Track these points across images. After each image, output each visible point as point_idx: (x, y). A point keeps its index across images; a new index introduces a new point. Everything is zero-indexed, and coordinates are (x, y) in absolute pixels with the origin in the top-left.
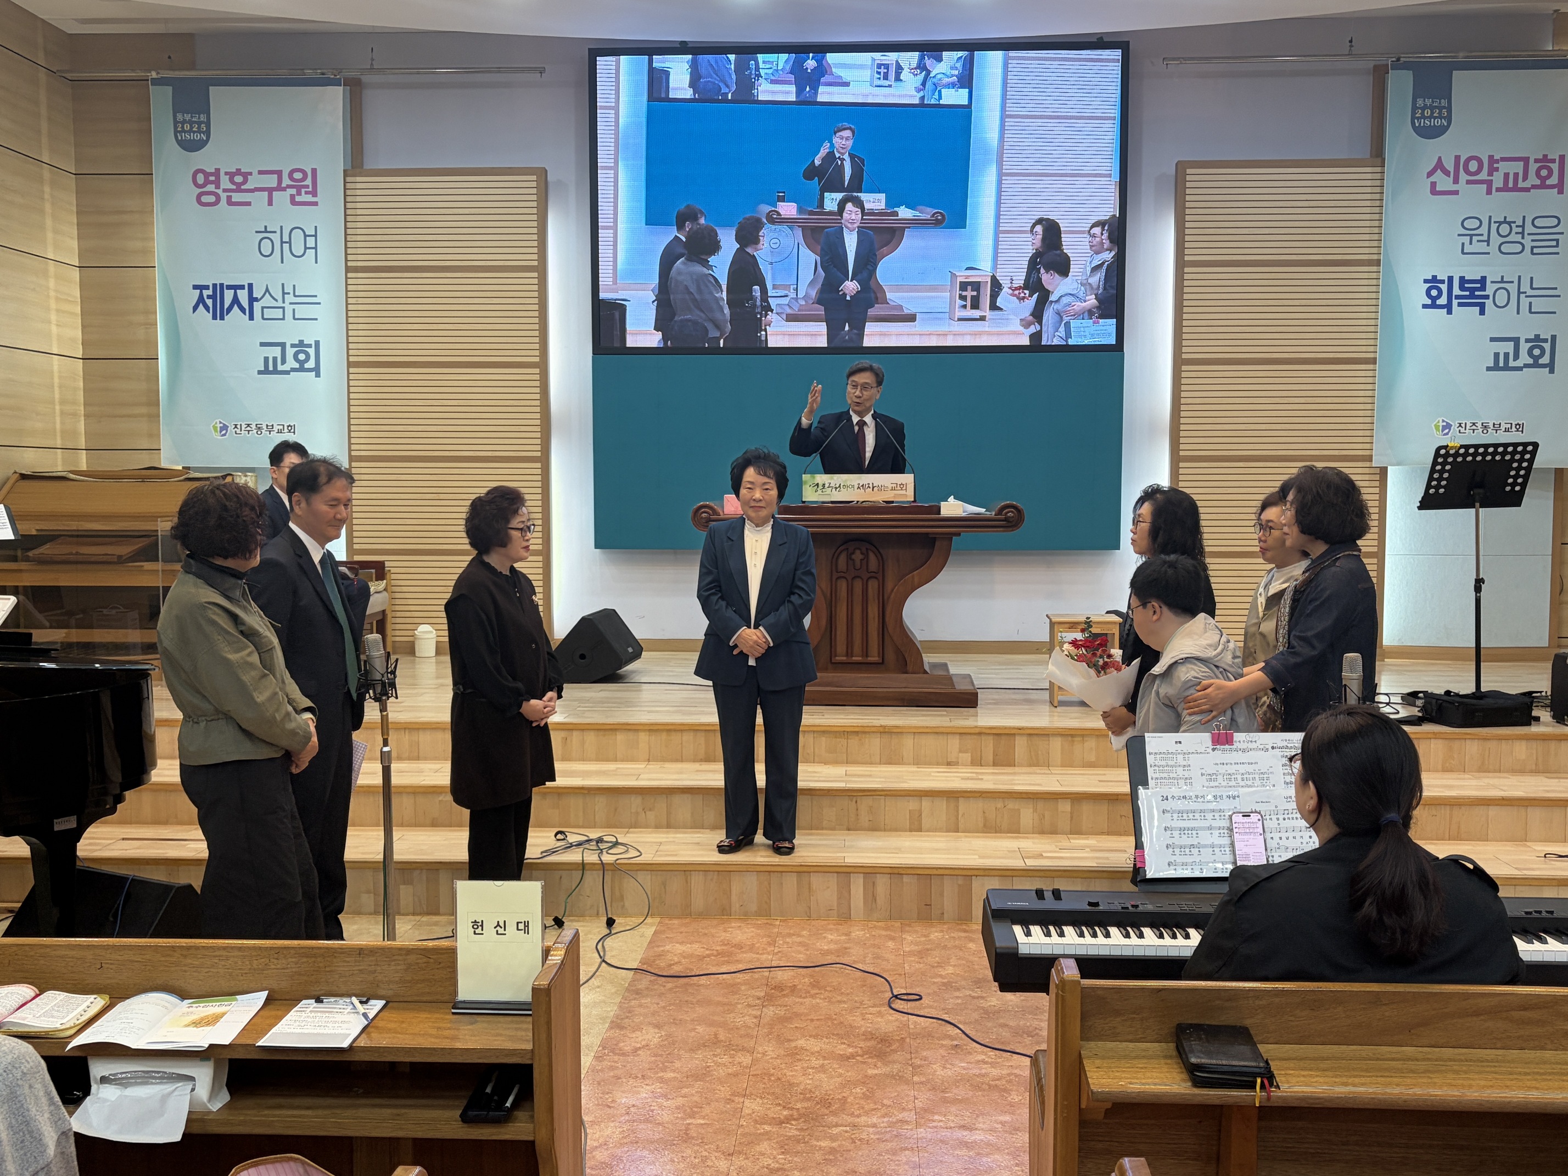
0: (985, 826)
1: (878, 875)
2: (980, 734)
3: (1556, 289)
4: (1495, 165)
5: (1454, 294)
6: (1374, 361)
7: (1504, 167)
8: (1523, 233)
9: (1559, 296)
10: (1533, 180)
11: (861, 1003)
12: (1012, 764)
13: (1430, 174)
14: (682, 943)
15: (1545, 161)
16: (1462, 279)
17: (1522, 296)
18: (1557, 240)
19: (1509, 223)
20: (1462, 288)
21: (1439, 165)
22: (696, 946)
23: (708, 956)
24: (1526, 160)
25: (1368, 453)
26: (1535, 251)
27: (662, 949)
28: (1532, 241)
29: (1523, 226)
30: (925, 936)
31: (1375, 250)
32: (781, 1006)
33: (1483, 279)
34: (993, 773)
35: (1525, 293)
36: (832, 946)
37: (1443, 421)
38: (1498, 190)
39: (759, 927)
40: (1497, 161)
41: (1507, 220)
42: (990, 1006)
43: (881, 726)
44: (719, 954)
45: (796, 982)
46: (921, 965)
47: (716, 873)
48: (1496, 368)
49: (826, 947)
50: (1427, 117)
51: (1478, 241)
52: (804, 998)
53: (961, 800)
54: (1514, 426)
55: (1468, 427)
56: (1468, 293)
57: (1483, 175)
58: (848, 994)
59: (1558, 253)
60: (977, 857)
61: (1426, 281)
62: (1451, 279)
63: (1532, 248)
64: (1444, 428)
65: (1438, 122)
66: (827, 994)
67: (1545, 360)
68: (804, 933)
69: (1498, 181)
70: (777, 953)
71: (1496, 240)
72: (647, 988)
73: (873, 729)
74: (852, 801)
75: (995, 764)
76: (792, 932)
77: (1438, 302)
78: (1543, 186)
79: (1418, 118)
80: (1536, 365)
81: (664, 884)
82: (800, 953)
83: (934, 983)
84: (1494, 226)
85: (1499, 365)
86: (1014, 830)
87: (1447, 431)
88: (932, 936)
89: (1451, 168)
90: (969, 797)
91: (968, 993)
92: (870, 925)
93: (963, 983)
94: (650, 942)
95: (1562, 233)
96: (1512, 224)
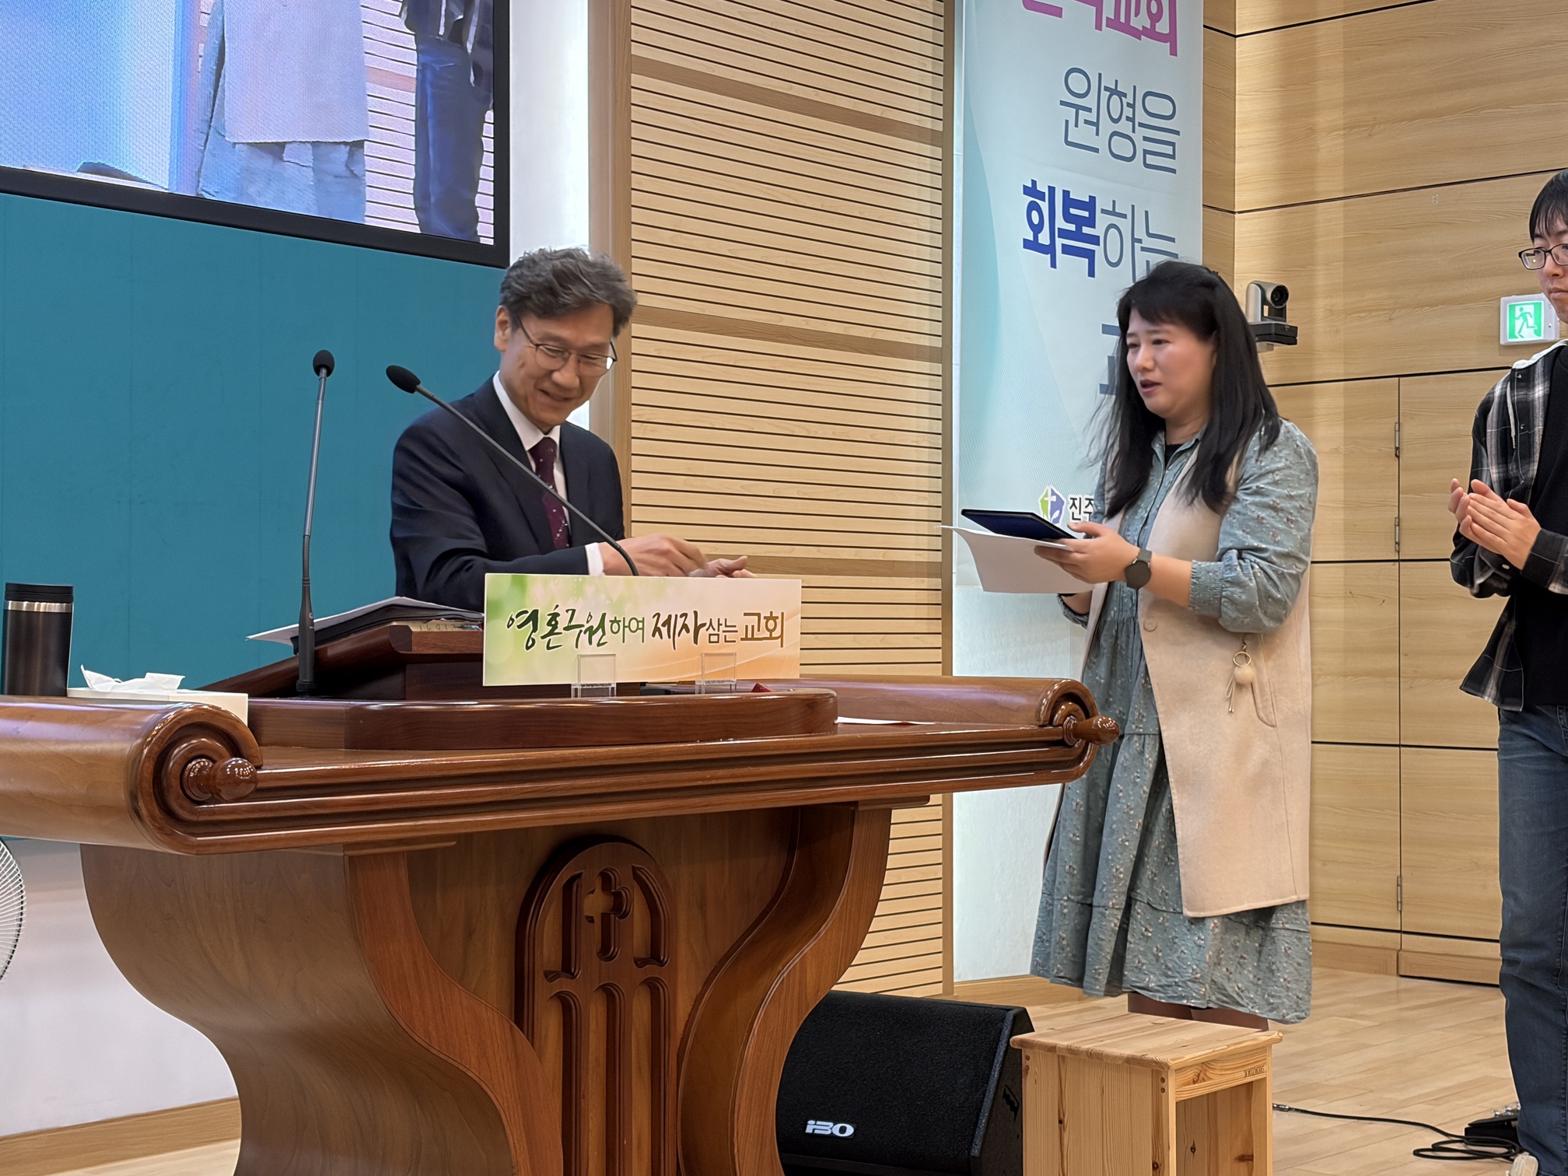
3: (1172, 240)
5: (1058, 225)
8: (1131, 119)
10: (1144, 17)
16: (1066, 193)
17: (1136, 244)
18: (1173, 144)
19: (1121, 96)
20: (1068, 217)
26: (1151, 160)
28: (1145, 139)
29: (1132, 106)
33: (1091, 202)
35: (1140, 241)
37: (1053, 493)
38: (1109, 23)
41: (1118, 88)
51: (1085, 121)
56: (1072, 227)
59: (1173, 171)
61: (1028, 191)
62: (1052, 190)
63: (1146, 152)
64: (1053, 507)
69: (1108, 5)
71: (1107, 127)
77: (1041, 239)
78: (1151, 33)
84: (1104, 97)
87: (1058, 513)
95: (1177, 133)
96: (1123, 98)
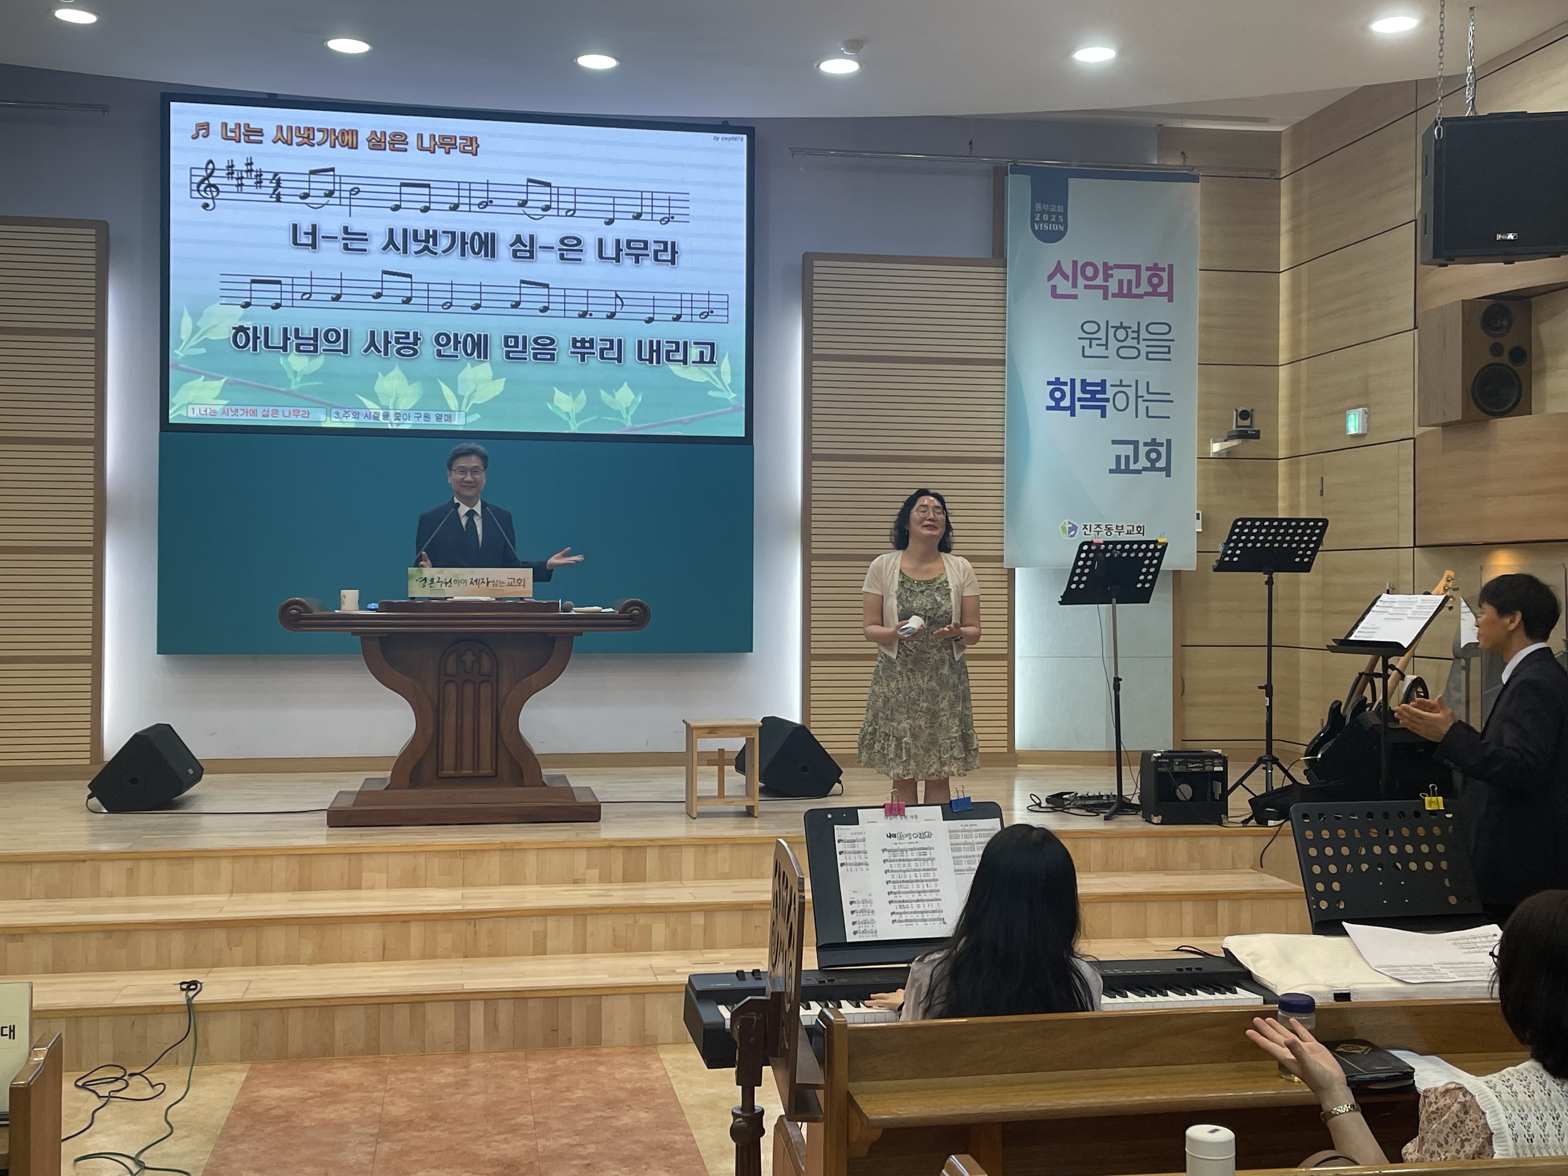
0: (614, 945)
1: (501, 1001)
2: (610, 847)
3: (1169, 394)
4: (1110, 272)
5: (1077, 396)
6: (1001, 461)
7: (1118, 274)
8: (1138, 338)
9: (1172, 401)
10: (1145, 287)
11: (485, 1131)
12: (643, 879)
13: (1050, 277)
14: (280, 1087)
15: (1155, 268)
16: (1083, 381)
17: (1140, 400)
18: (1169, 347)
19: (1125, 328)
20: (1084, 391)
21: (1059, 269)
22: (296, 1089)
23: (311, 1098)
24: (1138, 268)
25: (999, 553)
26: (1150, 356)
27: (257, 1094)
28: (1147, 346)
29: (1138, 332)
30: (552, 1063)
31: (1000, 350)
32: (397, 1141)
33: (1104, 382)
34: (623, 890)
35: (1143, 397)
36: (450, 1079)
37: (1069, 523)
38: (1114, 295)
39: (365, 1065)
40: (1111, 268)
41: (1124, 325)
42: (623, 1124)
43: (502, 843)
44: (323, 1094)
45: (413, 1116)
46: (549, 1091)
47: (318, 1009)
48: (1117, 470)
49: (443, 1081)
50: (1046, 222)
51: (1097, 345)
52: (423, 1131)
53: (589, 918)
54: (1135, 528)
55: (1092, 530)
56: (1089, 396)
57: (1099, 281)
58: (470, 1125)
59: (1170, 360)
60: (606, 976)
61: (1049, 383)
62: (1073, 381)
63: (1148, 353)
64: (1070, 530)
65: (1055, 227)
66: (447, 1126)
67: (1161, 464)
68: (419, 1068)
69: (1113, 287)
70: (389, 1090)
71: (1113, 344)
72: (243, 1135)
73: (493, 847)
74: (470, 924)
75: (625, 880)
76: (404, 1068)
77: (1062, 404)
78: (1154, 293)
79: (1037, 222)
80: (1153, 468)
81: (256, 1025)
82: (415, 1088)
83: (563, 1107)
84: (1111, 331)
85: (1120, 468)
86: (645, 947)
87: (1073, 533)
88: (559, 1063)
89: (1069, 271)
90: (598, 914)
91: (599, 1114)
92: (491, 1057)
93: (594, 1105)
94: (242, 1089)
95: (1173, 340)
96: (1128, 330)
